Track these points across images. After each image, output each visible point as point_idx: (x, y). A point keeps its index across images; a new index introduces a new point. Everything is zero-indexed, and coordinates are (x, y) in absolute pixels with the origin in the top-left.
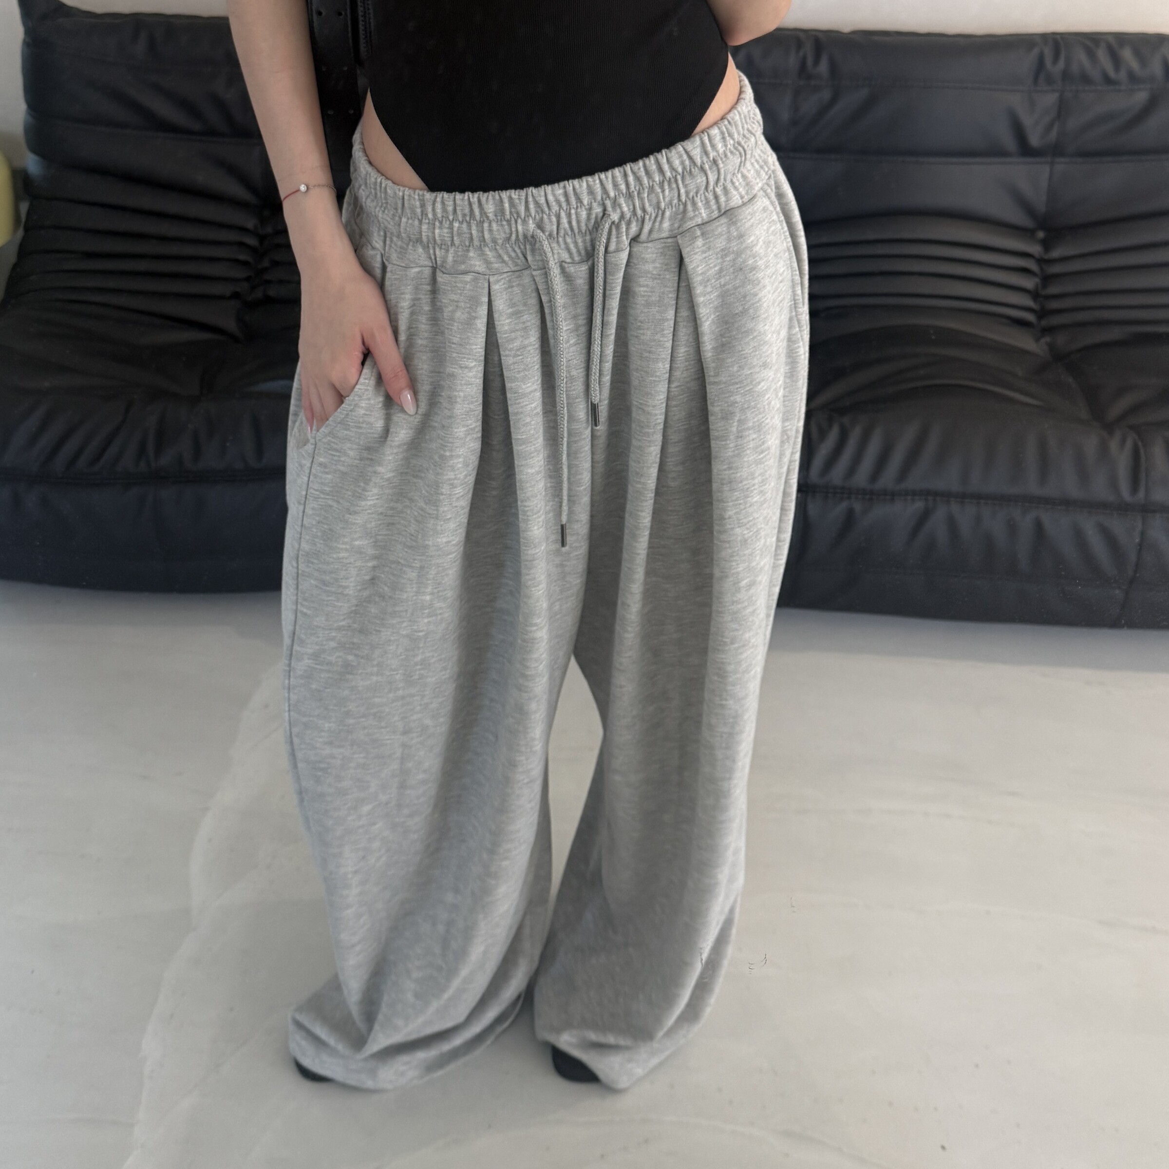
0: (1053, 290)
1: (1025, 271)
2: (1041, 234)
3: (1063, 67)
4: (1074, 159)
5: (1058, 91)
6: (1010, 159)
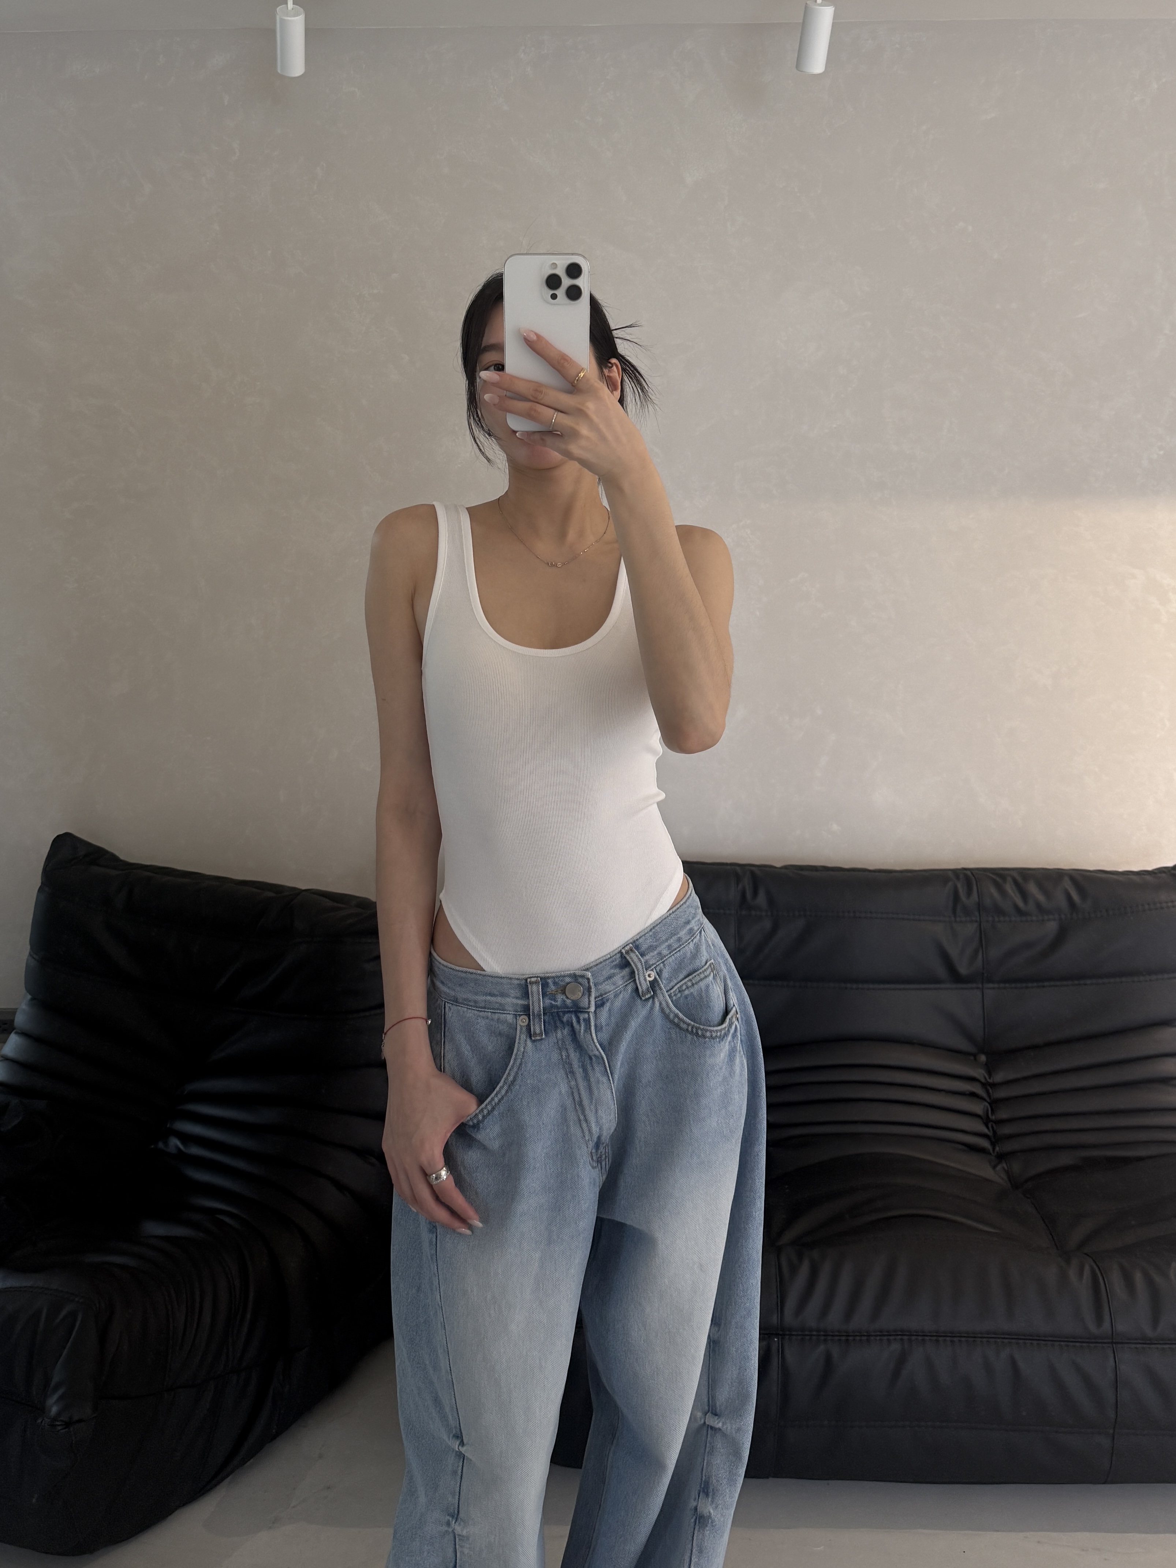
0: (1003, 1114)
1: (973, 1095)
2: (983, 1058)
3: (977, 899)
4: (1002, 985)
5: (976, 921)
6: (943, 986)
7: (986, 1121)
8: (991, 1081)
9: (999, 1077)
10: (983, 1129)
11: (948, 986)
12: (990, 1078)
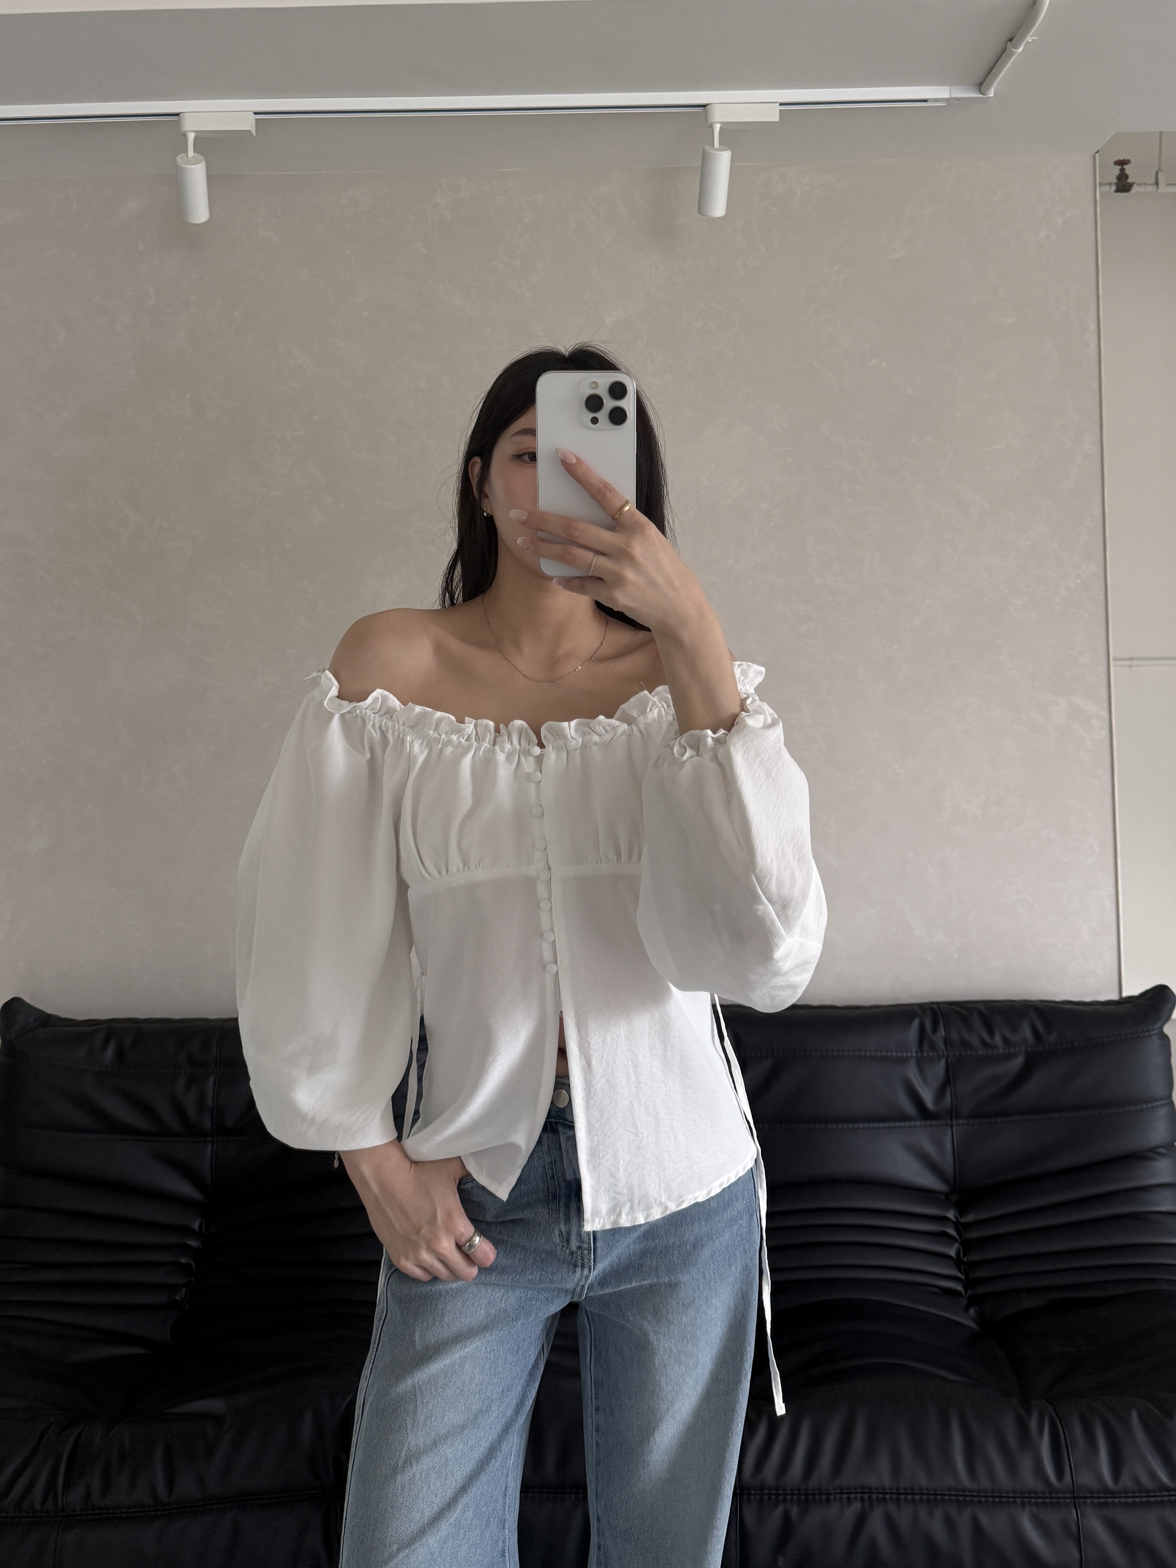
0: (975, 1256)
1: (946, 1236)
2: (956, 1198)
3: (943, 1034)
4: (971, 1121)
5: (943, 1056)
6: (913, 1123)
7: (958, 1262)
8: (963, 1220)
9: (970, 1218)
10: (954, 1272)
11: (918, 1123)
12: (961, 1218)
